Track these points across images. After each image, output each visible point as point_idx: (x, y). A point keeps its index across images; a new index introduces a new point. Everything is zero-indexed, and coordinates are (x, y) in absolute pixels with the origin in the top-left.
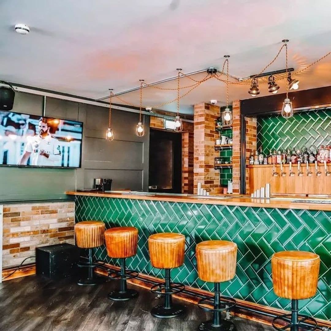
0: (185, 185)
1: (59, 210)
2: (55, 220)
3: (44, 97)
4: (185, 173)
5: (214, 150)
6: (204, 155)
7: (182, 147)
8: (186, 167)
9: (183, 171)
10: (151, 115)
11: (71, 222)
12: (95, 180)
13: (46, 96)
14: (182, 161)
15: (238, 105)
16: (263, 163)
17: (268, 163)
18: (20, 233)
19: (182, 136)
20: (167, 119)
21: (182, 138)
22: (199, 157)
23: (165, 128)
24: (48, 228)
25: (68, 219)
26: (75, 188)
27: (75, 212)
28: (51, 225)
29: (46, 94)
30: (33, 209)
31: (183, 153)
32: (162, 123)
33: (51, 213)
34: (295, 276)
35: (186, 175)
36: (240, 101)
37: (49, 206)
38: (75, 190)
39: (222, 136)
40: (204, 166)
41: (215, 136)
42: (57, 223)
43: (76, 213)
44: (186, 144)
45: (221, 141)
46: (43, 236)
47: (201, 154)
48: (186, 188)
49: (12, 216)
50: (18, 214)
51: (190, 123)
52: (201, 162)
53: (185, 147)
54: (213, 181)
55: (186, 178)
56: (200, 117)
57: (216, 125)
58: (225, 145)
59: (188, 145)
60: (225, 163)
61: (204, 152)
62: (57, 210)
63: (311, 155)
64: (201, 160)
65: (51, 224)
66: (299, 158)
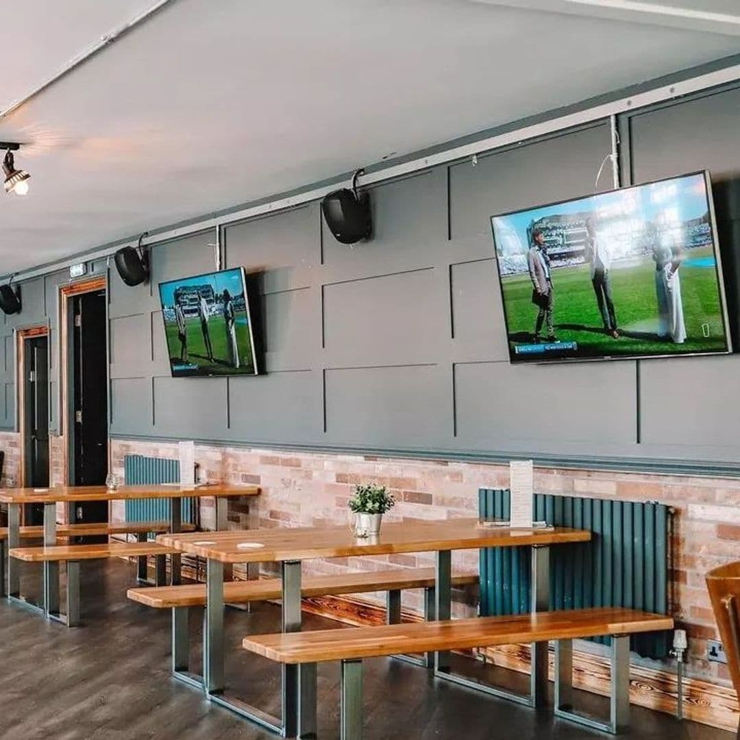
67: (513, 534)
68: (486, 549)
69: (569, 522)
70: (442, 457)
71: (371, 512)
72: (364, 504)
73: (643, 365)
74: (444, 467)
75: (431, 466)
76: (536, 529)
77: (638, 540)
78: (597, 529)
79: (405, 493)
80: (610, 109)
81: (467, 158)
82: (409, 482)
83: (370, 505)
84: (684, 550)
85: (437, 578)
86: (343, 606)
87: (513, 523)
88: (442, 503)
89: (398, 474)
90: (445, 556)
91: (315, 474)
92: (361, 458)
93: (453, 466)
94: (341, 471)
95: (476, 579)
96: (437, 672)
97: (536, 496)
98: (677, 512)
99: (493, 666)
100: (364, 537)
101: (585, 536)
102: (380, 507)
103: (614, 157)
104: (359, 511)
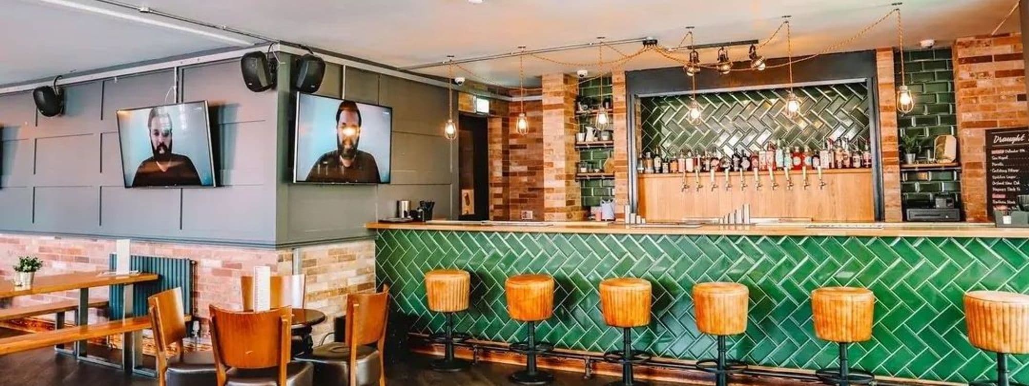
0: (496, 207)
1: (357, 254)
2: (353, 272)
3: (342, 66)
4: (495, 186)
5: (574, 149)
6: (564, 158)
7: (488, 141)
8: (498, 176)
9: (491, 184)
10: (460, 89)
11: (370, 274)
12: (398, 203)
13: (346, 66)
14: (489, 167)
15: (623, 78)
16: (661, 171)
17: (670, 172)
18: (316, 293)
19: (489, 123)
20: (478, 97)
21: (489, 127)
22: (555, 162)
23: (475, 112)
24: (347, 285)
25: (368, 269)
26: (375, 218)
27: (375, 258)
28: (349, 280)
29: (346, 63)
30: (331, 253)
31: (490, 153)
32: (471, 101)
33: (349, 260)
34: (855, 313)
35: (499, 190)
36: (626, 72)
37: (346, 249)
38: (375, 221)
39: (587, 127)
40: (565, 177)
41: (574, 127)
42: (356, 277)
43: (377, 259)
44: (497, 136)
45: (586, 135)
46: (342, 299)
47: (558, 157)
48: (498, 213)
49: (307, 266)
50: (313, 262)
51: (503, 101)
52: (558, 170)
53: (495, 143)
54: (574, 201)
55: (497, 196)
56: (555, 96)
57: (577, 108)
58: (594, 143)
59: (501, 139)
60: (594, 172)
61: (564, 154)
62: (355, 255)
63: (744, 158)
64: (558, 167)
65: (350, 277)
66: (724, 163)
67: (117, 278)
68: (112, 285)
69: (150, 271)
70: (94, 237)
71: (27, 271)
72: (22, 267)
73: (184, 190)
74: (95, 243)
75: (88, 242)
76: (132, 275)
77: (178, 278)
78: (162, 273)
79: (76, 257)
80: (175, 64)
81: (111, 78)
82: (78, 251)
83: (25, 268)
84: (199, 282)
85: (79, 305)
86: (39, 324)
87: (118, 272)
88: (94, 262)
89: (72, 246)
90: (84, 292)
91: (27, 248)
92: (52, 238)
93: (100, 242)
94: (42, 245)
95: (108, 303)
96: (79, 357)
97: (132, 257)
98: (196, 263)
99: (117, 349)
100: (21, 286)
101: (155, 277)
102: (32, 268)
103: (175, 87)
104: (20, 271)
